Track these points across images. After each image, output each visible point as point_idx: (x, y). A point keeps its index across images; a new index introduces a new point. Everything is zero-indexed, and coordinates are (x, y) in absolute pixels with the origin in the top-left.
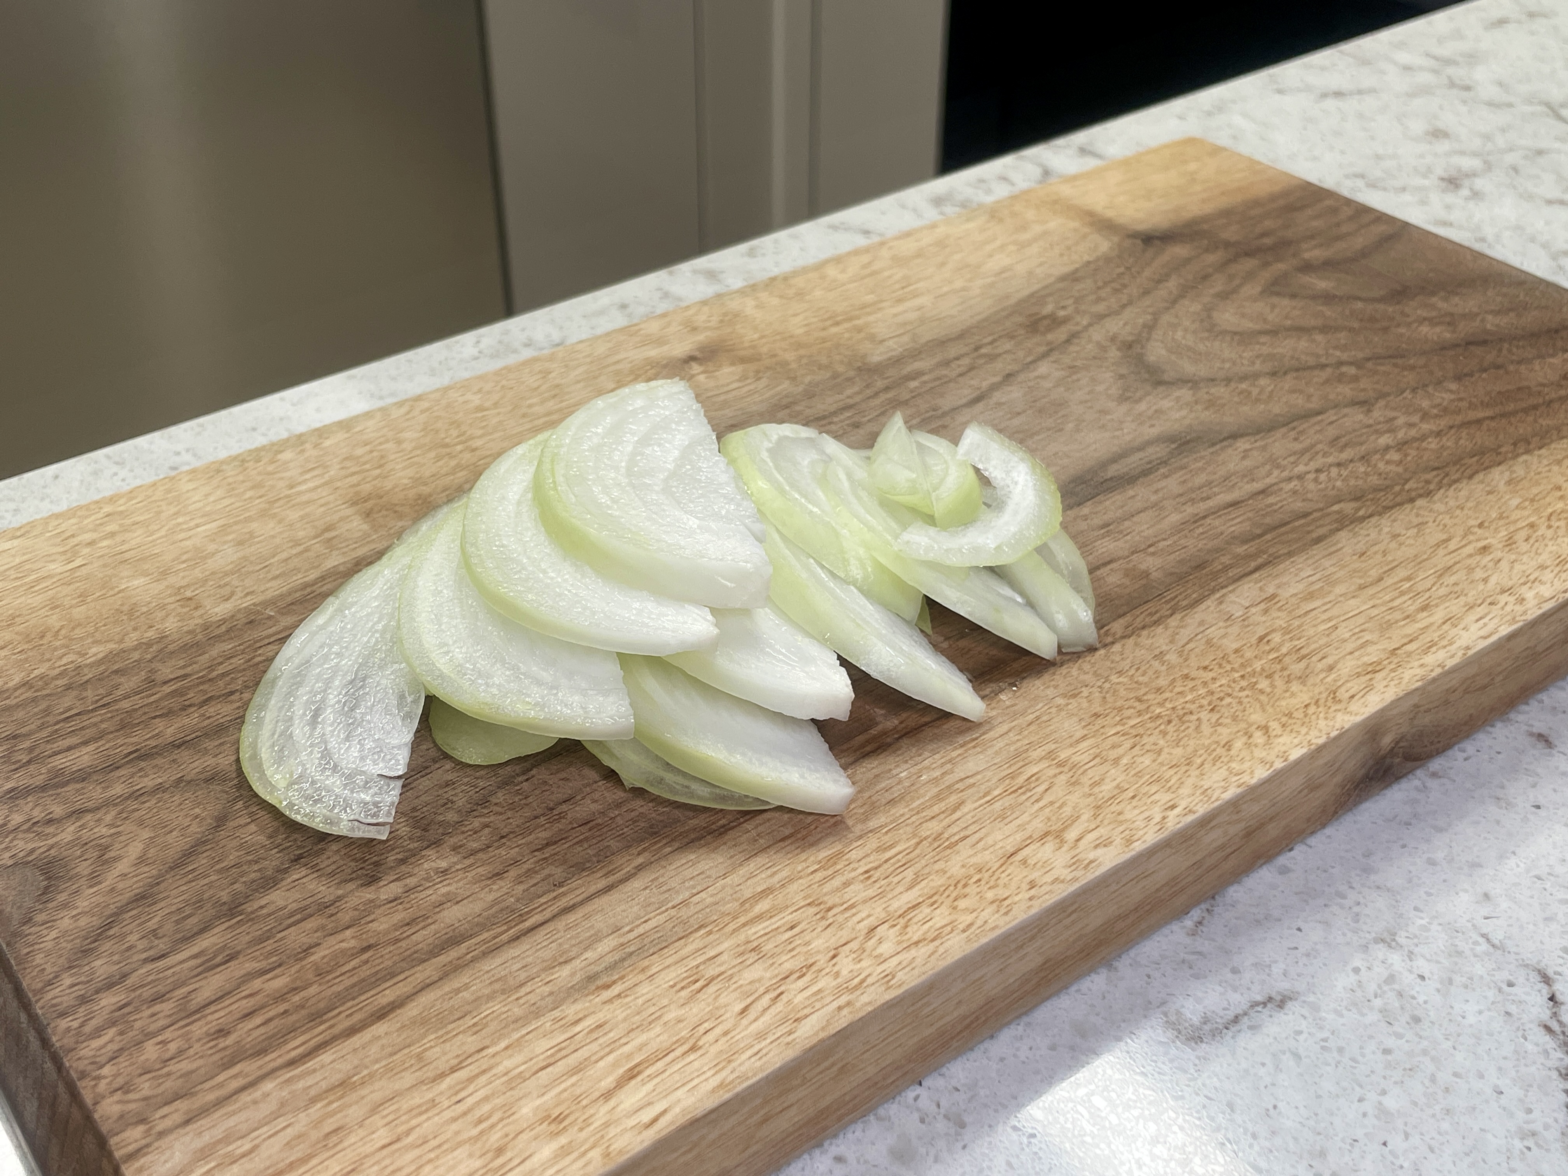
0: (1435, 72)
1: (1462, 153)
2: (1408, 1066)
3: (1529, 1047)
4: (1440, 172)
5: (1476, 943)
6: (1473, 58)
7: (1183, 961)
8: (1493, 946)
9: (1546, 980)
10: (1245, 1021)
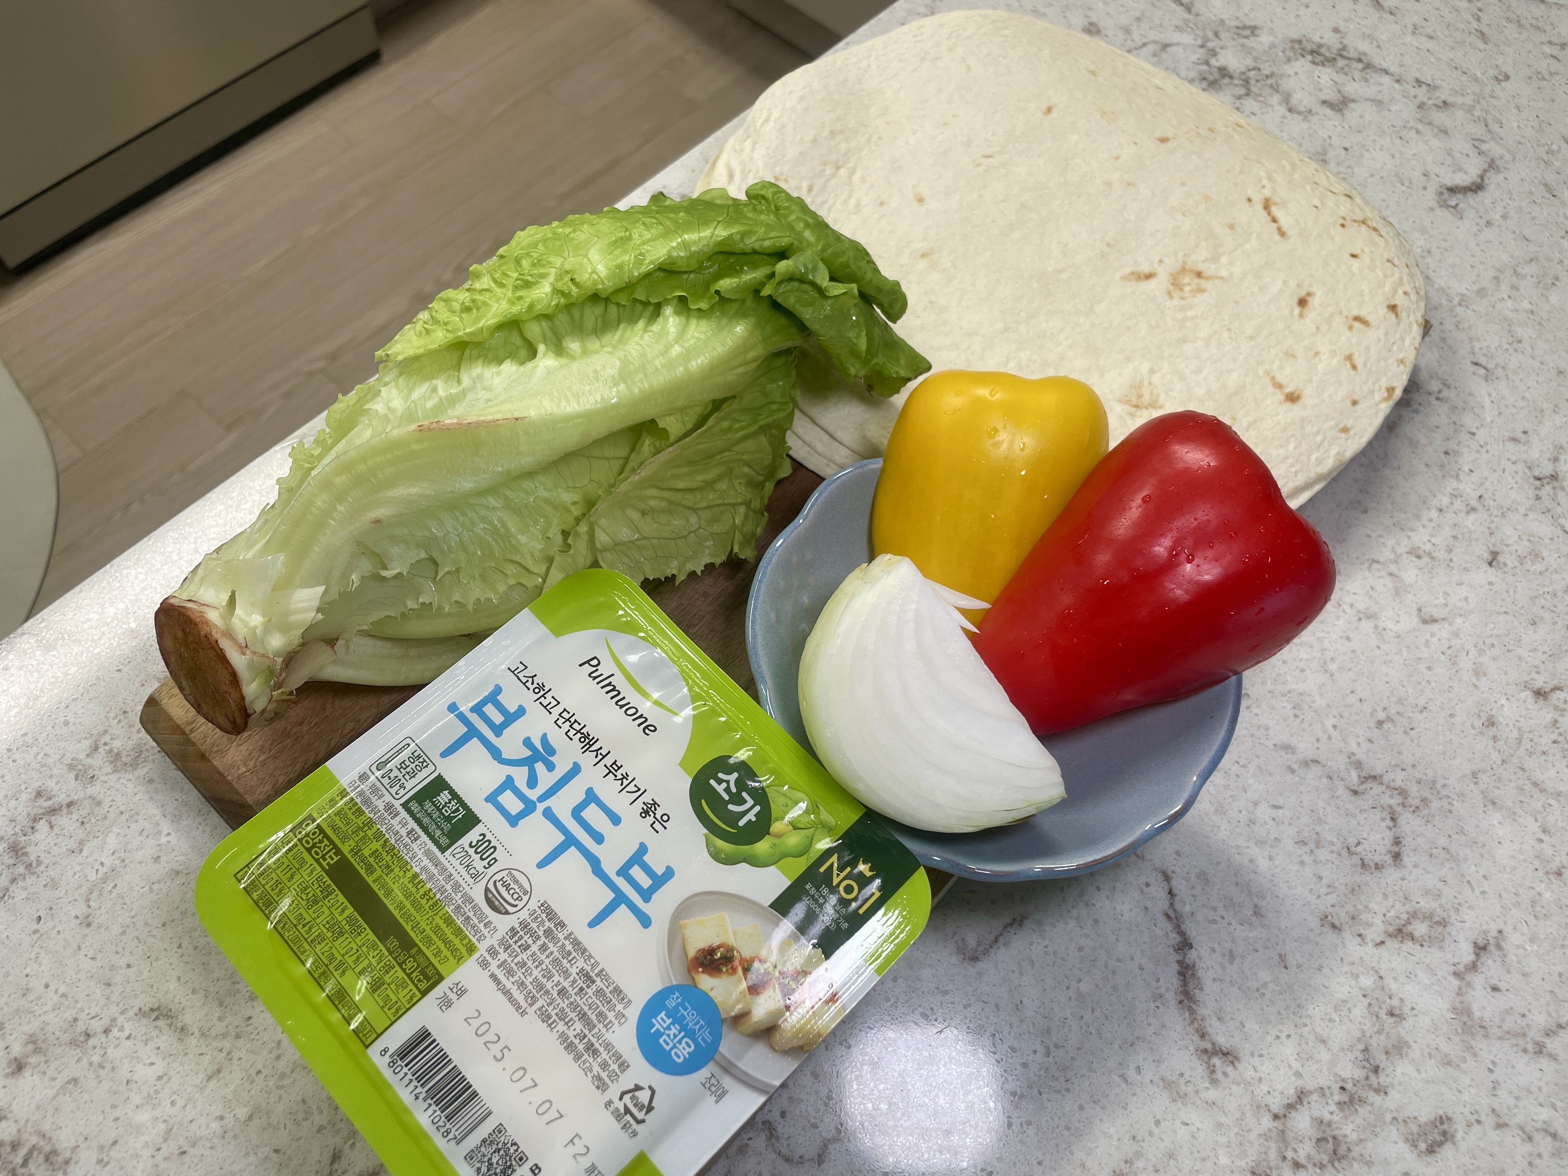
2: (1092, 958)
3: (1158, 932)
9: (1167, 878)
10: (1001, 939)
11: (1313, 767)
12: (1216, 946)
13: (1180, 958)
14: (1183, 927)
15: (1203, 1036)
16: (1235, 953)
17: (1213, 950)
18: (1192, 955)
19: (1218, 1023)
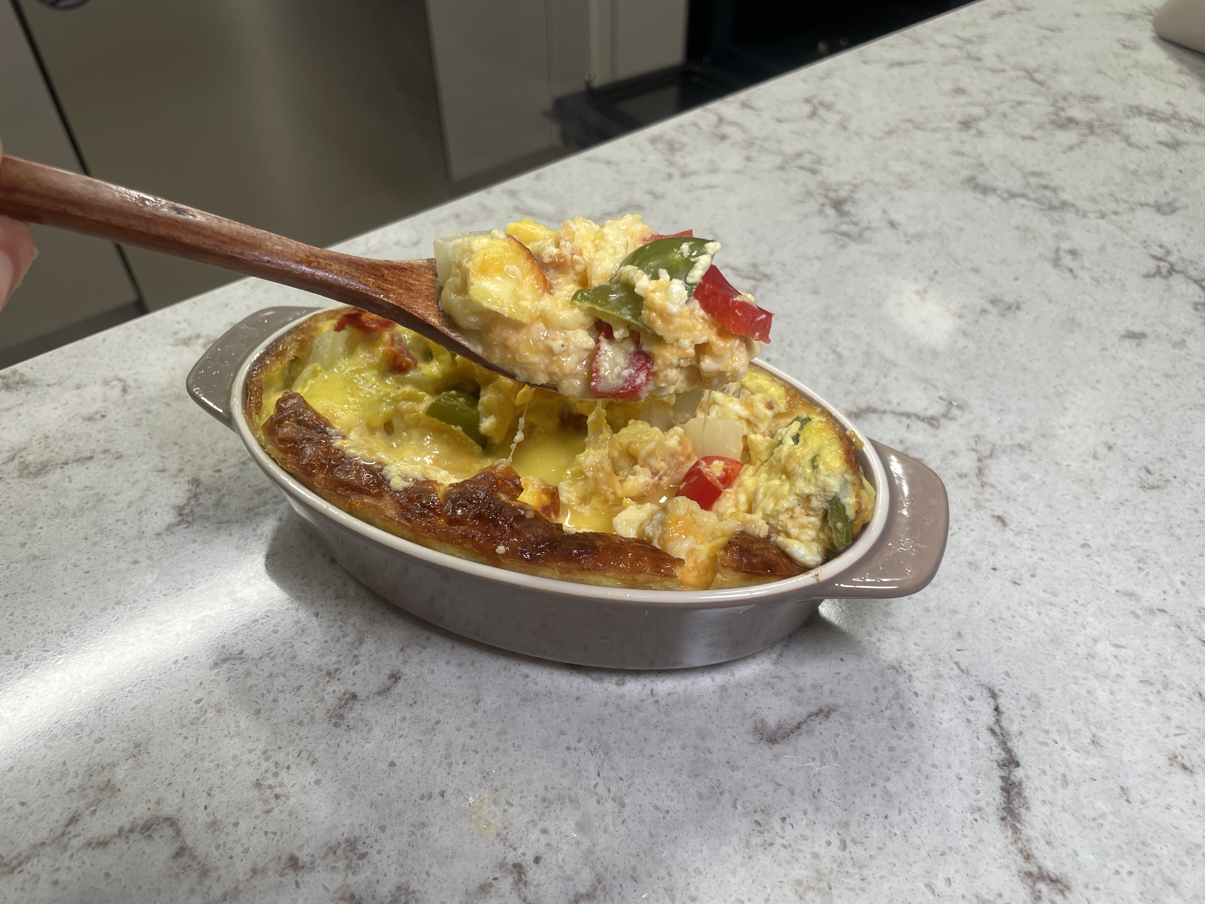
0: (959, 48)
1: (972, 104)
2: (904, 760)
3: (981, 745)
4: (959, 117)
5: (952, 669)
6: (982, 38)
7: (768, 683)
8: (962, 670)
9: (994, 695)
10: (804, 726)
11: (1159, 614)
12: (1047, 768)
13: (1003, 774)
14: (1010, 744)
15: (1028, 857)
16: (1069, 779)
17: (1044, 772)
18: (1018, 774)
19: (1047, 847)
